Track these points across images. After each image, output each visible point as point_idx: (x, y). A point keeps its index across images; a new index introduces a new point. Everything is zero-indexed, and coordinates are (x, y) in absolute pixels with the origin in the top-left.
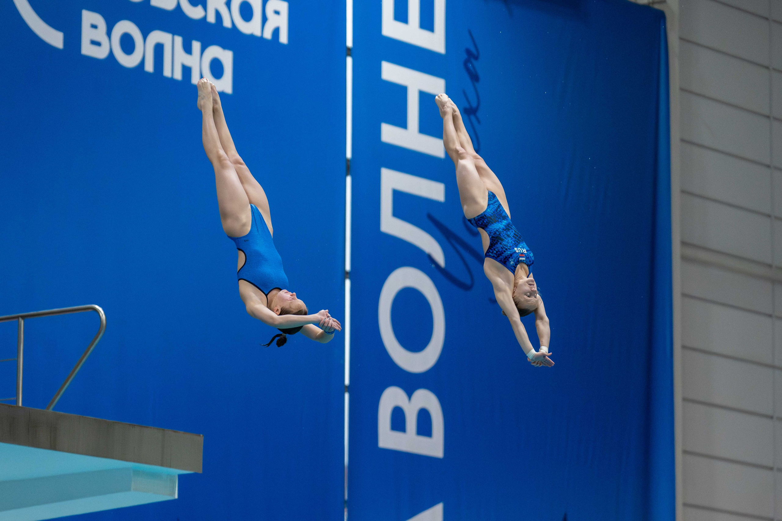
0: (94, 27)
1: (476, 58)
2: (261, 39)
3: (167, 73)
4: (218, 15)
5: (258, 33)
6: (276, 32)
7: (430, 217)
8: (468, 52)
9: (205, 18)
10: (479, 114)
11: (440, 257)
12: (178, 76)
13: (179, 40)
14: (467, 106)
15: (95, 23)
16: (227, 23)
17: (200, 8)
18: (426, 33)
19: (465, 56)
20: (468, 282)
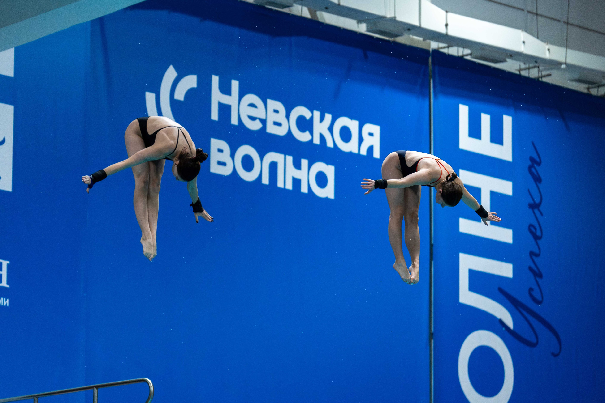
0: (220, 151)
1: (539, 164)
2: (358, 155)
3: (280, 184)
4: (322, 138)
5: (355, 151)
6: (371, 149)
7: (501, 290)
8: (532, 159)
9: (312, 140)
10: (541, 208)
11: (509, 321)
12: (289, 186)
13: (290, 159)
14: (532, 202)
15: (221, 148)
16: (330, 144)
17: (307, 133)
18: (496, 146)
19: (529, 163)
20: (534, 340)
